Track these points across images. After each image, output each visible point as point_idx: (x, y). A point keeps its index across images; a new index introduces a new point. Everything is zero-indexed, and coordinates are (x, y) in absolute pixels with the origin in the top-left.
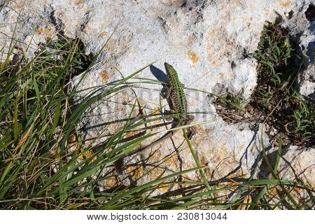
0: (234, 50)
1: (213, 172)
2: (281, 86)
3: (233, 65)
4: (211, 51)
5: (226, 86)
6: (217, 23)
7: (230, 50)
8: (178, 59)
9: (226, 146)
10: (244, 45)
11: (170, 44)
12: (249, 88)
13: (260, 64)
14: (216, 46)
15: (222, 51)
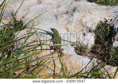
0: (85, 28)
1: (69, 72)
2: (104, 44)
3: (84, 35)
4: (75, 28)
5: (81, 43)
6: (79, 18)
7: (83, 29)
8: (60, 29)
9: (76, 62)
10: (89, 26)
11: (58, 24)
12: (90, 44)
13: (96, 35)
14: (78, 27)
15: (80, 29)
